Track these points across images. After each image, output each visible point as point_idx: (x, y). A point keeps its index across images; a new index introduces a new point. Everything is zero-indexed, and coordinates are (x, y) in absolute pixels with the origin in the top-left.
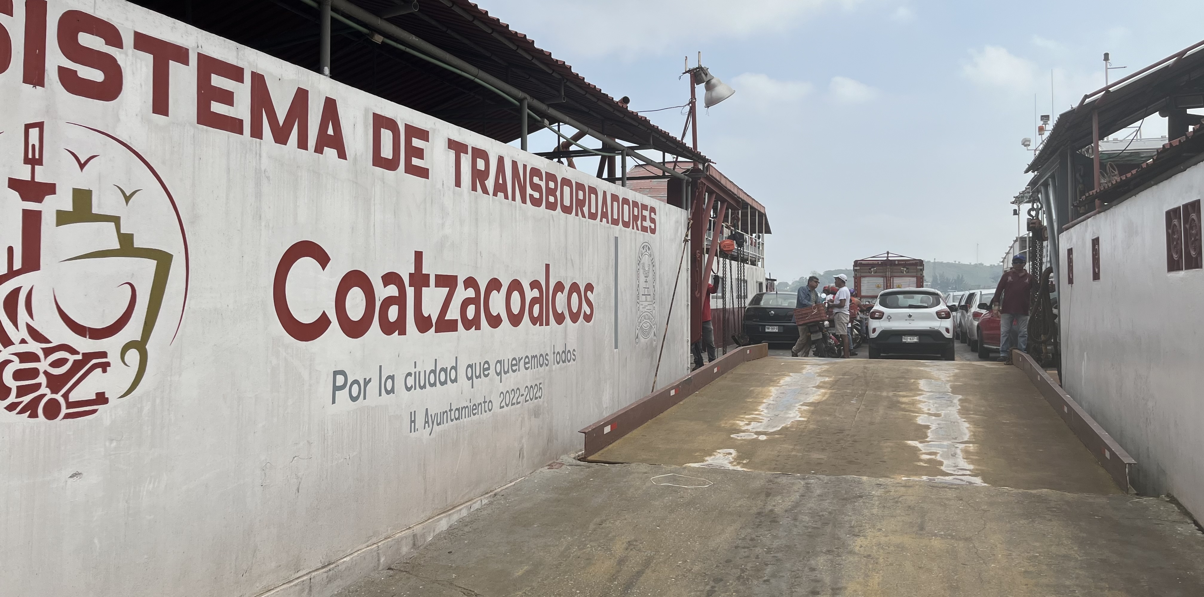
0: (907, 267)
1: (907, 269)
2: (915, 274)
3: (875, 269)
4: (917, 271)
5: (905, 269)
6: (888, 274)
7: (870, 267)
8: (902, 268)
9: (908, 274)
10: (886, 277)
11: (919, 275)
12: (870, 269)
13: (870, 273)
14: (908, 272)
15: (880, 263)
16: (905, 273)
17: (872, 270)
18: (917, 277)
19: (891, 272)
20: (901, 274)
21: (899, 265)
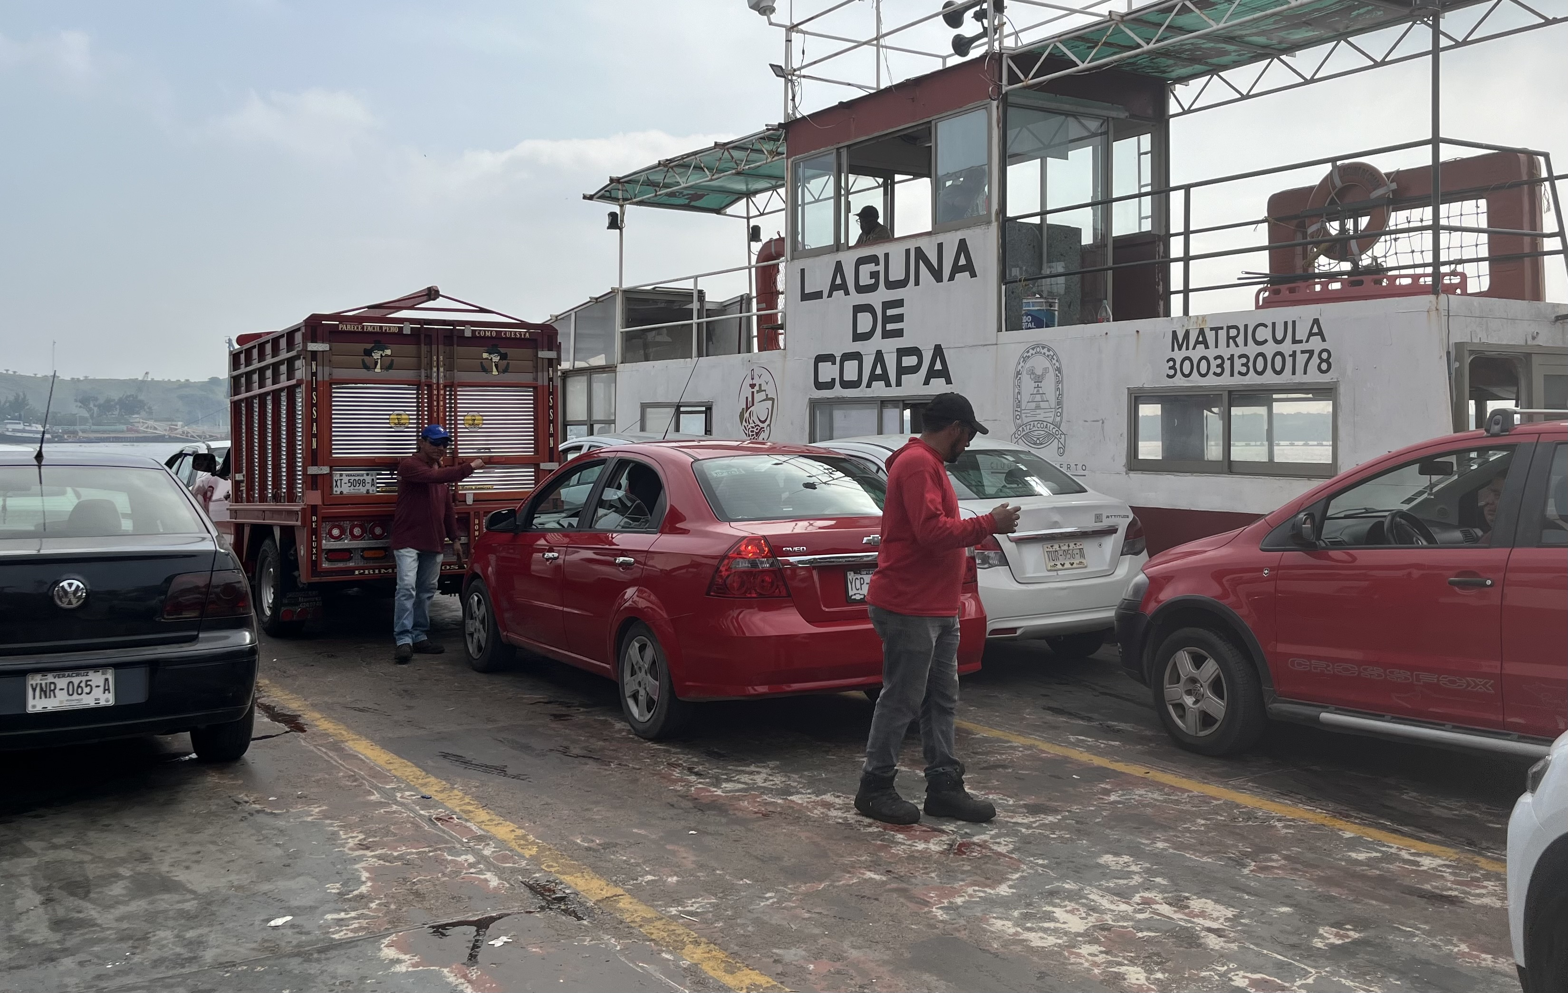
0: (503, 350)
1: (503, 357)
2: (527, 378)
3: (388, 352)
4: (537, 365)
5: (496, 359)
6: (438, 376)
7: (369, 346)
8: (485, 355)
9: (508, 377)
10: (430, 386)
11: (542, 380)
12: (368, 353)
13: (366, 367)
14: (505, 371)
15: (407, 331)
16: (495, 372)
17: (377, 355)
18: (535, 388)
19: (450, 368)
20: (481, 377)
21: (477, 340)
